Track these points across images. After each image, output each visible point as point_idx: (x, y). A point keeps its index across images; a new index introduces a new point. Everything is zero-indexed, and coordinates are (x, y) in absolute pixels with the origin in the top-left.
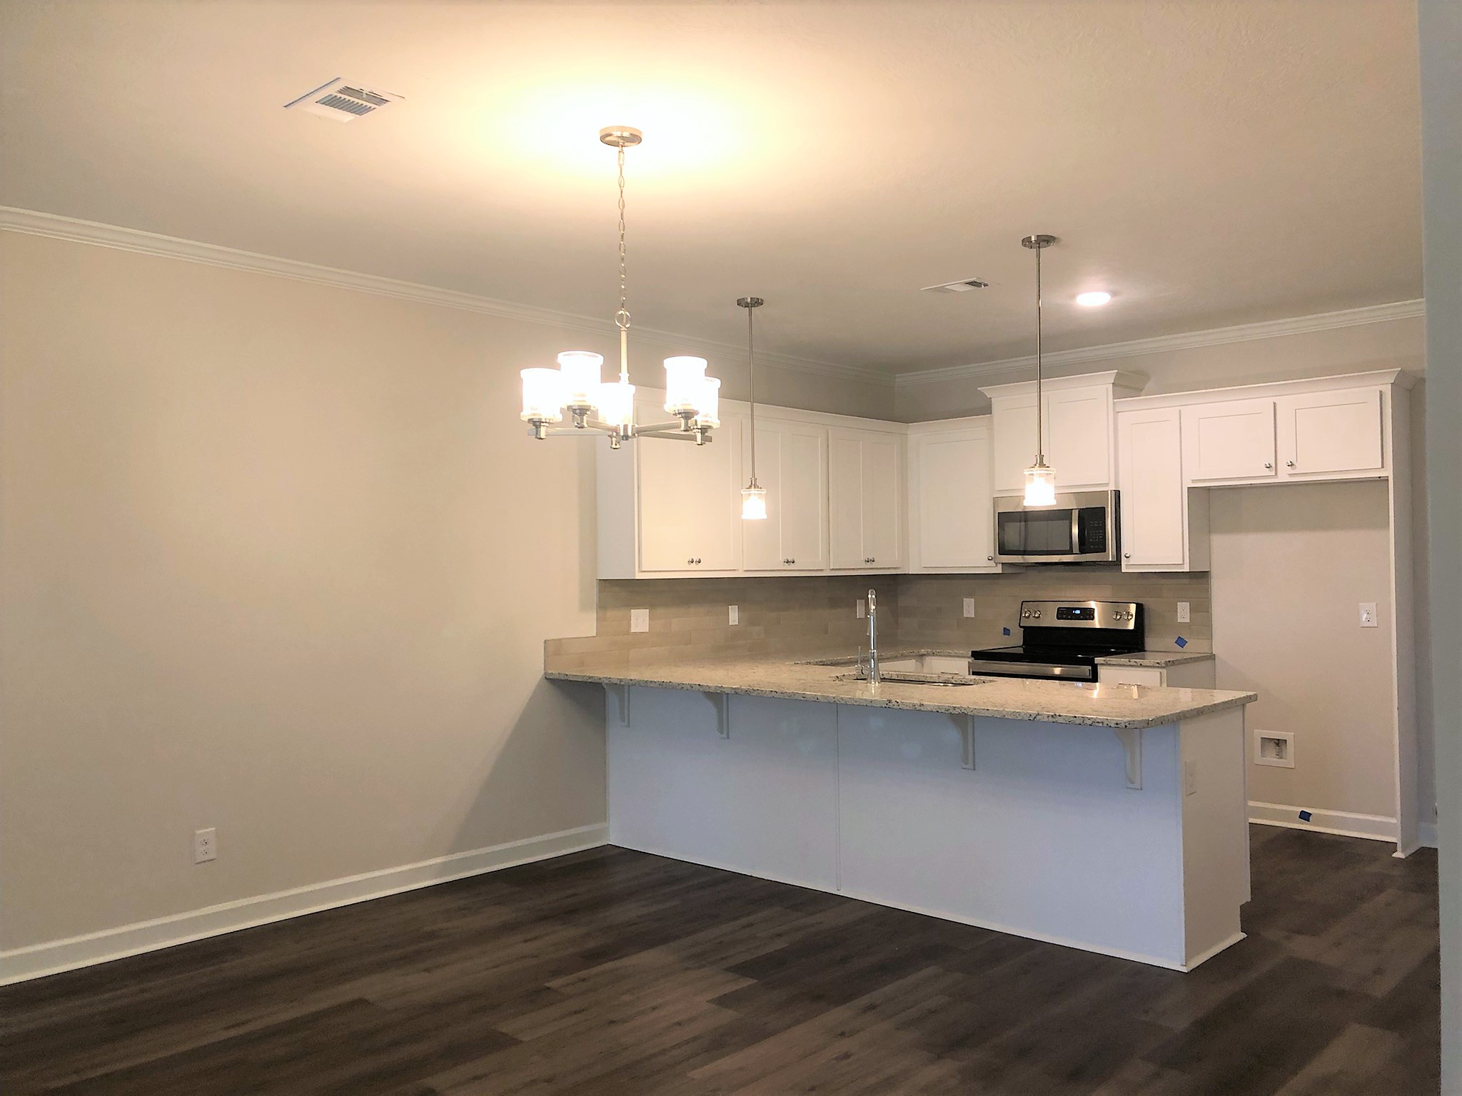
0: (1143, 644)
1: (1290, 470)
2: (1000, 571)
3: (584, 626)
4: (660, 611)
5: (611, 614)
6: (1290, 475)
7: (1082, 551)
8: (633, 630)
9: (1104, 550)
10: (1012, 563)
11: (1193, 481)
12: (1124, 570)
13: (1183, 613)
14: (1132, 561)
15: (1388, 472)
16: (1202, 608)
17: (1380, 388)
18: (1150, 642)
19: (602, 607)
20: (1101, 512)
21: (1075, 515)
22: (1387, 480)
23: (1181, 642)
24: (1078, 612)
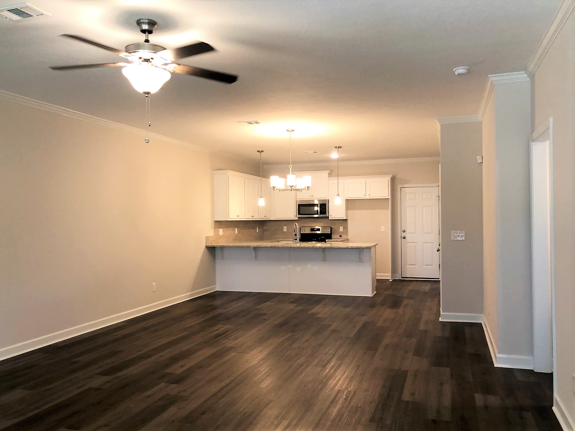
0: (331, 237)
1: (369, 196)
2: (297, 219)
3: (211, 233)
4: (225, 229)
5: (217, 230)
6: (369, 197)
7: (320, 214)
8: (220, 235)
9: (325, 214)
10: (300, 217)
11: (347, 198)
12: (329, 219)
13: (341, 229)
14: (332, 217)
15: (390, 197)
16: (346, 228)
17: (388, 179)
18: (333, 236)
19: (215, 228)
20: (325, 204)
21: (319, 205)
22: (389, 199)
23: (341, 236)
24: (316, 229)
